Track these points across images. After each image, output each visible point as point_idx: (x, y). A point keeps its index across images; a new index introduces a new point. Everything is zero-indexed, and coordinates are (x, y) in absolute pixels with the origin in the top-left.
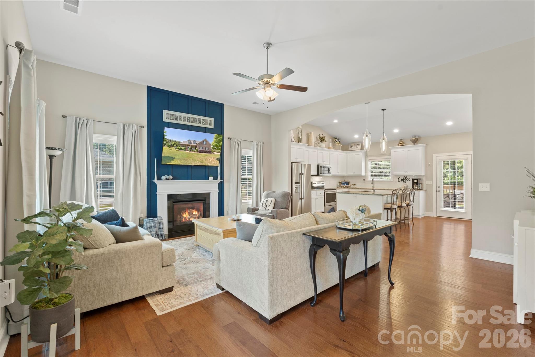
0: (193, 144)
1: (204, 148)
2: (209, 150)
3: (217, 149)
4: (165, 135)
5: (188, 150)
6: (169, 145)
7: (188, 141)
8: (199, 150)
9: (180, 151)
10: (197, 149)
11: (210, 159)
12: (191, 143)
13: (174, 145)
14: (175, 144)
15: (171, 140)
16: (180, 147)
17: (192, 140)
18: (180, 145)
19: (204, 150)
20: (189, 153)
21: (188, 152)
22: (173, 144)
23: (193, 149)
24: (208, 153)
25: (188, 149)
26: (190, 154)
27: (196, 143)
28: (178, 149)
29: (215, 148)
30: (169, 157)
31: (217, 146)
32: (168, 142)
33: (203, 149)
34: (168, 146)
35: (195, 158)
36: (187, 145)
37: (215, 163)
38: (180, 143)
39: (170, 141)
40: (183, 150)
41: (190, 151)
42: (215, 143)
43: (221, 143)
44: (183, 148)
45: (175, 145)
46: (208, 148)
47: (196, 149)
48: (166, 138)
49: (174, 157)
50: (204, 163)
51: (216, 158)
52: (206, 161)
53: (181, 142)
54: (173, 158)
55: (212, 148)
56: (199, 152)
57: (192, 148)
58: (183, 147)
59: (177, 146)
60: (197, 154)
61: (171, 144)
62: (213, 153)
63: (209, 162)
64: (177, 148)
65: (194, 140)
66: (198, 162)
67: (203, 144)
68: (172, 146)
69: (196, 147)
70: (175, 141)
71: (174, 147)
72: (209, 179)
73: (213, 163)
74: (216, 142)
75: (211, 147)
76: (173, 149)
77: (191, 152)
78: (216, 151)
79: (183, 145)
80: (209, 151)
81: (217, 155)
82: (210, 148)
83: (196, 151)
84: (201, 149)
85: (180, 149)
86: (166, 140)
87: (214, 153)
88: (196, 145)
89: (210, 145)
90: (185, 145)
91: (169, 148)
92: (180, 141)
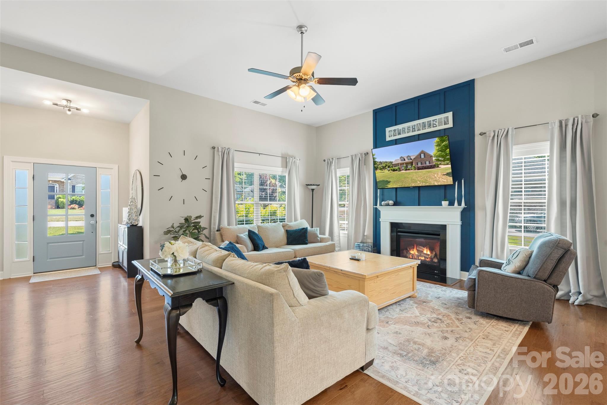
0: (407, 161)
1: (423, 162)
2: (431, 164)
3: (444, 161)
4: (375, 158)
5: (403, 170)
6: (381, 168)
7: (400, 158)
8: (417, 167)
9: (394, 172)
10: (414, 166)
11: (436, 176)
12: (405, 160)
13: (385, 167)
14: (386, 165)
15: (382, 161)
16: (393, 167)
17: (405, 156)
18: (393, 165)
19: (425, 165)
20: (405, 172)
21: (403, 172)
22: (384, 165)
23: (409, 167)
24: (430, 168)
25: (403, 168)
26: (407, 173)
27: (411, 159)
28: (392, 170)
29: (441, 159)
30: (383, 181)
31: (442, 156)
32: (379, 165)
33: (422, 164)
34: (380, 170)
35: (414, 178)
36: (400, 164)
37: (445, 181)
38: (391, 162)
39: (381, 163)
40: (397, 170)
41: (406, 170)
42: (439, 153)
43: (448, 150)
44: (396, 168)
45: (387, 167)
46: (429, 162)
47: (412, 166)
48: (376, 160)
49: (389, 180)
50: (428, 183)
51: (445, 174)
52: (431, 180)
53: (393, 162)
54: (388, 182)
55: (436, 159)
56: (418, 170)
57: (407, 166)
58: (397, 166)
59: (389, 167)
60: (416, 173)
61: (383, 166)
62: (438, 167)
63: (436, 181)
64: (390, 170)
65: (407, 156)
66: (419, 182)
67: (421, 157)
68: (384, 168)
69: (412, 163)
70: (386, 162)
71: (386, 169)
72: (441, 205)
73: (442, 181)
74: (440, 151)
75: (434, 159)
76: (386, 171)
77: (408, 171)
78: (443, 163)
79: (396, 165)
80: (431, 166)
81: (446, 169)
82: (433, 161)
83: (413, 168)
84: (419, 165)
85: (394, 170)
86: (376, 164)
87: (440, 166)
88: (411, 161)
89: (431, 156)
90: (398, 164)
91: (382, 171)
92: (391, 161)
